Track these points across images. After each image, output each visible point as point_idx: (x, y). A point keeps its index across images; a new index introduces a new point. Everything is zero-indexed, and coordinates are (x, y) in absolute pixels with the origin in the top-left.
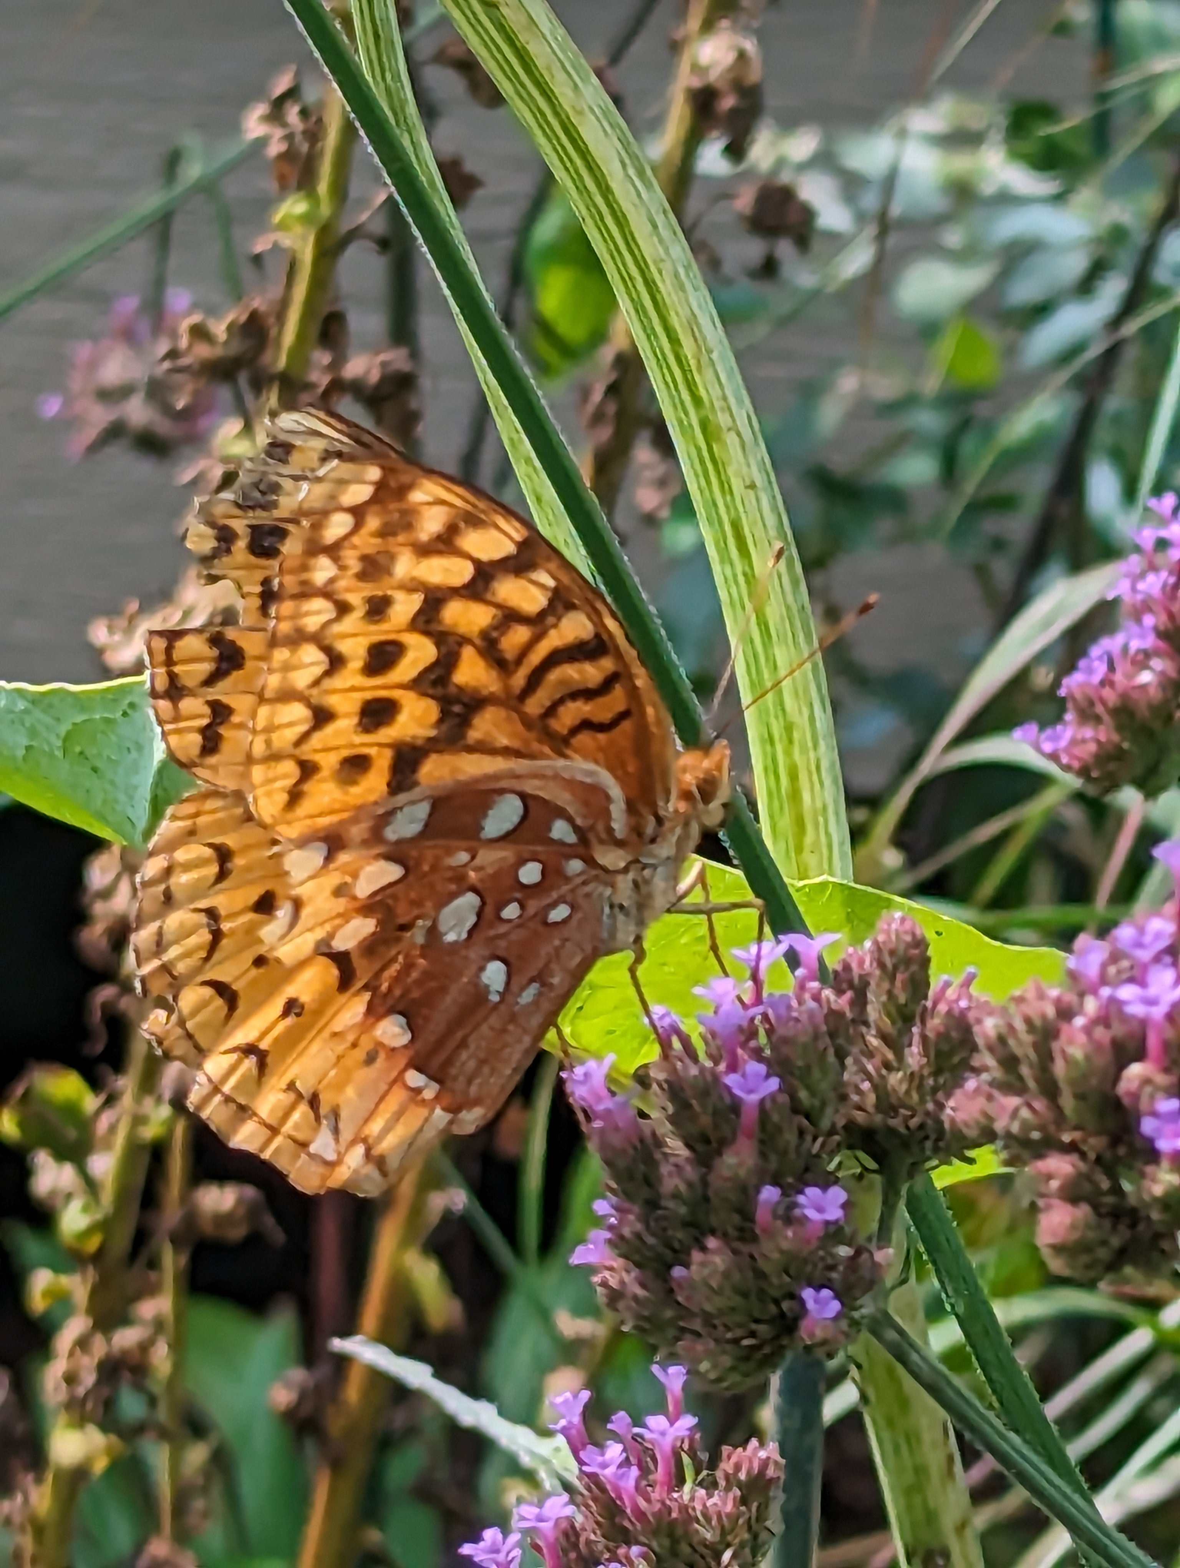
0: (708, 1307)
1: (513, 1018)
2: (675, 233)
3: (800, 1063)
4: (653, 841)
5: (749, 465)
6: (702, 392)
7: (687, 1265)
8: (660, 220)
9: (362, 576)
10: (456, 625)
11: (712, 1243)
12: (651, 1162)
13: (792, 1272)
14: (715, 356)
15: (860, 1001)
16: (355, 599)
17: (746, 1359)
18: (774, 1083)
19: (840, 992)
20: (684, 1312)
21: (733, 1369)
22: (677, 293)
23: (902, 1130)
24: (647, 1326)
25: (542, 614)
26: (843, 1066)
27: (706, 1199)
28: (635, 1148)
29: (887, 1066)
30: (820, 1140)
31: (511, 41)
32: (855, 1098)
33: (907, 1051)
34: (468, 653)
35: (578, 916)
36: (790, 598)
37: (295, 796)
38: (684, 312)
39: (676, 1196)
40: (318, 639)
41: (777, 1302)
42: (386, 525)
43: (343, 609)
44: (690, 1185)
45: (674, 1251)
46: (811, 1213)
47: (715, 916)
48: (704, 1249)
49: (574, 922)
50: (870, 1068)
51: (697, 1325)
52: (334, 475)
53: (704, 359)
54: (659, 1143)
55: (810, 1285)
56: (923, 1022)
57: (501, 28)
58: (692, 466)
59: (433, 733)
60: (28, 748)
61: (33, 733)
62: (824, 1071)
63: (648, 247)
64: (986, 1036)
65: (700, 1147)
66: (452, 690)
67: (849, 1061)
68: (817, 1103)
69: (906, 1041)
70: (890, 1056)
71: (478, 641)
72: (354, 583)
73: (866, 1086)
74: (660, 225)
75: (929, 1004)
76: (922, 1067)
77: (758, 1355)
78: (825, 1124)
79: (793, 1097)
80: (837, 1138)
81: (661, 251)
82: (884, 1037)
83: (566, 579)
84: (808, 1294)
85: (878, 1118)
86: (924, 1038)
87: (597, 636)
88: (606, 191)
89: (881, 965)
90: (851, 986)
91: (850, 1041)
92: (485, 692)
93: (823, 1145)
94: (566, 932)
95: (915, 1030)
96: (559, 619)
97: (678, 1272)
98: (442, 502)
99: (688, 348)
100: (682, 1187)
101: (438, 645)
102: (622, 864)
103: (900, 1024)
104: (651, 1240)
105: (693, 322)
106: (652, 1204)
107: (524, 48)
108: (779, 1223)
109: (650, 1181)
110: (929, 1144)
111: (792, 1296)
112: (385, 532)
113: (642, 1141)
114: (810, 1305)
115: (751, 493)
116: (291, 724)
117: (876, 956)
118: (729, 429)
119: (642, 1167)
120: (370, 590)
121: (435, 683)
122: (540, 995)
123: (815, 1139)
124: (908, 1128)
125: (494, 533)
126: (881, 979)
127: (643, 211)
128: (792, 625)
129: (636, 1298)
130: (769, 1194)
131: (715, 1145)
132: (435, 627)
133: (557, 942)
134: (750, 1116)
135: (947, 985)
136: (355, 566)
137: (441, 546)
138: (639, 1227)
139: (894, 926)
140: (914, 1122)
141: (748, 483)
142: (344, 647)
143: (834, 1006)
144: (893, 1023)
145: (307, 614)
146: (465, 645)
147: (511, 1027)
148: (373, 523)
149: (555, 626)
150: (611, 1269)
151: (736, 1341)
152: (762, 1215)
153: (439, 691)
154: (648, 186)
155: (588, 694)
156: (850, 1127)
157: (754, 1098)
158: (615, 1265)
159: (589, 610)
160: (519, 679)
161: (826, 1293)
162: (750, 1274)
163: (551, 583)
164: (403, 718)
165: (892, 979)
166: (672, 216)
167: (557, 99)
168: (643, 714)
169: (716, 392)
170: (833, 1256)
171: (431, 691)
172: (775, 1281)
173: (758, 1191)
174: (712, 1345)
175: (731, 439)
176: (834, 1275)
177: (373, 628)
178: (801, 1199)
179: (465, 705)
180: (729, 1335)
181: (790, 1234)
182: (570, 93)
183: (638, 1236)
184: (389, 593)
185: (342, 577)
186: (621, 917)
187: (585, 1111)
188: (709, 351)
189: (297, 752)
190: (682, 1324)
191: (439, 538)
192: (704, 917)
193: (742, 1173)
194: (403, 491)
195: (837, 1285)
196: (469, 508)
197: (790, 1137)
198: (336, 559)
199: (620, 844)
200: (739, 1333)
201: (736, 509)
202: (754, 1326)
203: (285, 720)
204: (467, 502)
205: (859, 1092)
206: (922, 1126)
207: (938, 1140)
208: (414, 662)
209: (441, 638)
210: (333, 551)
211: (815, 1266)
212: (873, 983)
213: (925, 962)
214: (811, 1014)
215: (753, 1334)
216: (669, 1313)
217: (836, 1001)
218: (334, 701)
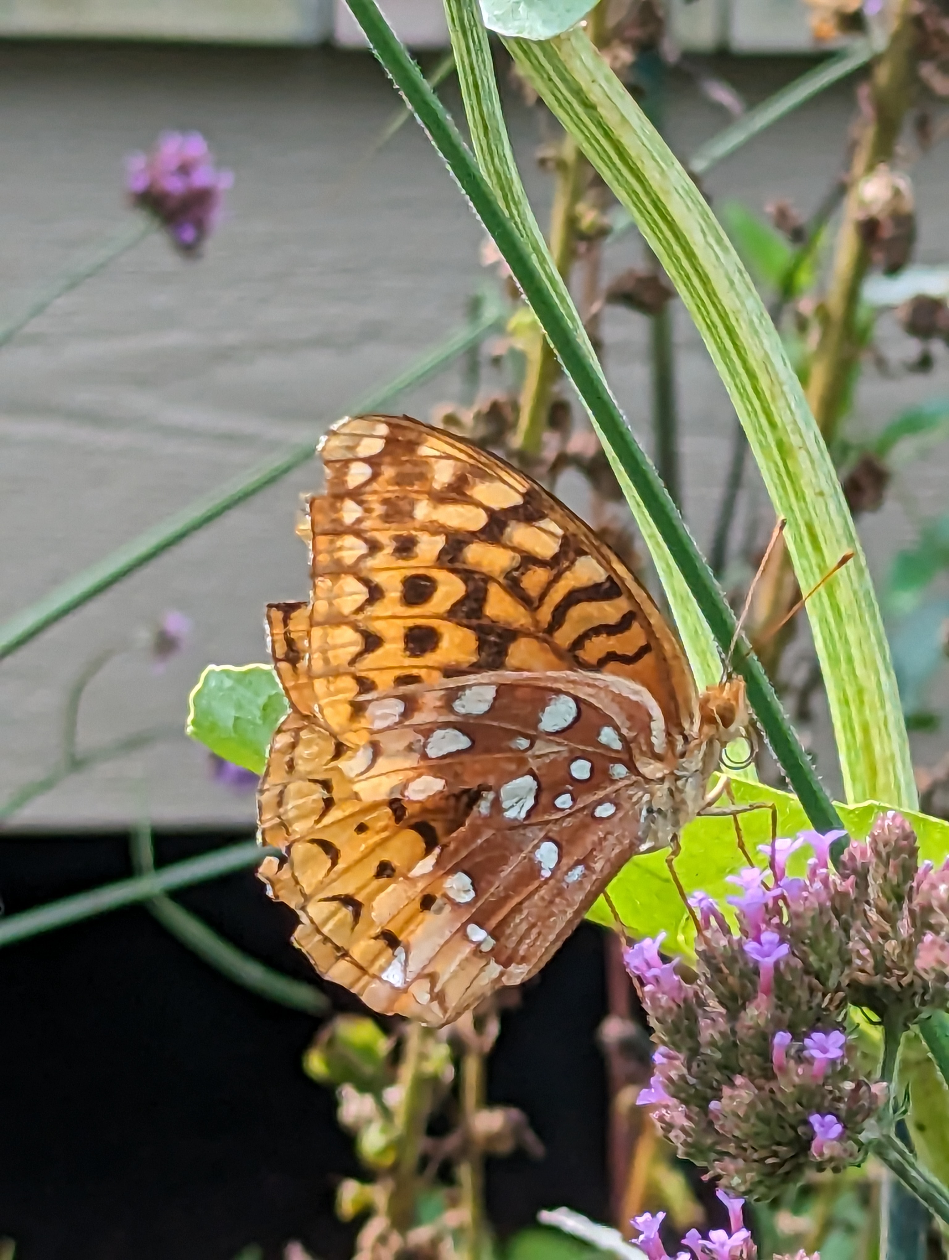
0: (737, 1133)
1: (560, 893)
2: (749, 289)
3: (810, 933)
4: (683, 755)
5: (816, 476)
6: (777, 419)
7: (719, 1098)
8: (736, 278)
9: (387, 518)
10: (479, 564)
11: (739, 1080)
12: (693, 1019)
13: (804, 1101)
14: (786, 388)
15: (862, 884)
16: (384, 537)
17: (771, 1175)
18: (785, 949)
19: (845, 877)
20: (721, 1138)
21: (760, 1182)
22: (752, 338)
23: (897, 988)
24: (692, 1151)
25: (556, 559)
26: (849, 938)
27: (735, 1045)
28: (679, 1006)
29: (885, 936)
30: (829, 996)
31: (607, 134)
32: (858, 962)
33: (899, 924)
34: (494, 590)
35: (620, 815)
36: (856, 585)
37: (358, 709)
38: (760, 355)
39: (713, 1044)
40: (354, 571)
41: (794, 1128)
42: (398, 475)
43: (374, 547)
44: (722, 1034)
45: (712, 1088)
46: (816, 1053)
47: (739, 817)
48: (732, 1085)
49: (616, 819)
50: (869, 937)
51: (731, 1148)
52: (346, 430)
53: (777, 390)
54: (702, 1004)
55: (818, 1112)
56: (910, 900)
57: (600, 124)
58: (772, 480)
59: (474, 659)
60: (237, 719)
61: (239, 707)
62: (829, 940)
63: (728, 300)
64: (939, 899)
65: (730, 1004)
66: (484, 622)
67: (852, 932)
68: (824, 966)
69: (899, 915)
70: (888, 928)
71: (501, 580)
72: (379, 524)
73: (866, 952)
74: (736, 282)
75: (914, 884)
76: (911, 936)
77: (782, 1171)
78: (832, 983)
79: (804, 961)
80: (841, 994)
81: (738, 304)
82: (881, 912)
83: (572, 527)
84: (815, 1119)
85: (878, 978)
86: (911, 912)
87: (609, 578)
88: (691, 255)
89: (877, 854)
90: (855, 872)
91: (854, 916)
92: (516, 626)
93: (831, 1000)
94: (608, 826)
95: (905, 906)
96: (573, 563)
97: (714, 1105)
98: (449, 457)
99: (764, 382)
100: (717, 1036)
101: (465, 582)
102: (659, 775)
103: (894, 902)
104: (692, 1080)
105: (767, 362)
106: (694, 1052)
107: (619, 141)
108: (792, 1063)
109: (693, 1033)
110: (917, 999)
111: (807, 1123)
112: (401, 480)
113: (685, 1000)
114: (817, 1127)
115: (820, 499)
116: (343, 646)
117: (873, 846)
118: (800, 448)
119: (686, 1022)
120: (395, 530)
121: (468, 616)
122: (584, 876)
123: (824, 995)
124: (900, 984)
125: (499, 485)
126: (877, 865)
127: (721, 271)
128: (859, 607)
129: (683, 1129)
130: (782, 1038)
131: (740, 1002)
132: (458, 565)
133: (601, 834)
134: (766, 976)
135: (929, 868)
136: (379, 509)
137: (453, 495)
138: (685, 1071)
139: (887, 822)
140: (905, 981)
141: (817, 490)
142: (379, 579)
143: (839, 889)
144: (889, 900)
145: (340, 549)
146: (489, 582)
147: (557, 900)
148: (388, 472)
149: (568, 568)
150: (667, 1107)
151: (761, 1160)
152: (777, 1055)
153: (474, 622)
154: (725, 249)
155: (611, 630)
156: (854, 985)
157: (769, 962)
158: (670, 1104)
159: (596, 554)
160: (545, 614)
161: (830, 1118)
162: (770, 1104)
163: (560, 532)
164: (445, 643)
165: (887, 865)
166: (747, 276)
167: (647, 181)
168: (661, 647)
169: (787, 418)
170: (840, 1090)
171: (465, 621)
172: (790, 1110)
173: (774, 1035)
174: (741, 1162)
175: (802, 455)
176: (842, 1106)
177: (402, 563)
178: (807, 1041)
179: (499, 636)
180: (756, 1156)
181: (800, 1071)
182: (657, 176)
183: (682, 1077)
184: (414, 533)
185: (368, 518)
186: (660, 819)
187: (639, 978)
188: (781, 384)
189: (353, 669)
190: (719, 1148)
191: (451, 487)
192: (731, 817)
193: (762, 1022)
194: (412, 446)
195: (843, 1114)
196: (472, 461)
197: (802, 994)
198: (360, 503)
199: (659, 758)
200: (763, 1153)
201: (809, 513)
202: (775, 1148)
203: (339, 641)
204: (471, 457)
205: (860, 957)
206: (911, 984)
207: (923, 994)
208: (447, 595)
209: (467, 575)
210: (356, 495)
211: (823, 1097)
212: (871, 871)
213: (913, 852)
214: (817, 894)
215: (775, 1154)
216: (709, 1141)
217: (841, 884)
218: (378, 627)
